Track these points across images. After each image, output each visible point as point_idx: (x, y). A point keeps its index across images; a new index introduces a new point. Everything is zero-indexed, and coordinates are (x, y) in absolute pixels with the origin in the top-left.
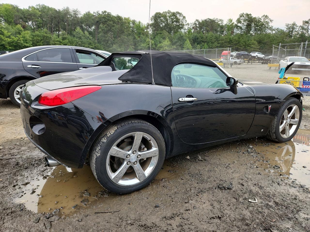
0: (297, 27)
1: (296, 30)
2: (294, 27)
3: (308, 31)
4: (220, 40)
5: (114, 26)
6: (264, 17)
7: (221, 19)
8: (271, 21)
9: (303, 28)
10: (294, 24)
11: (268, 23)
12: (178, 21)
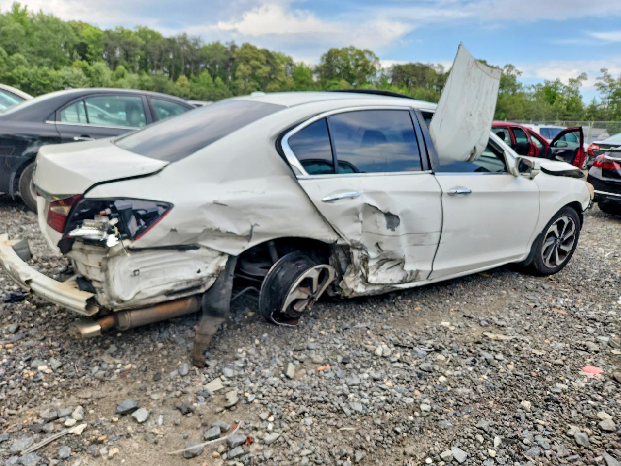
0: (561, 87)
1: (561, 92)
2: (557, 87)
5: (260, 68)
7: (440, 64)
8: (519, 73)
9: (569, 90)
10: (557, 82)
11: (513, 77)
12: (366, 63)
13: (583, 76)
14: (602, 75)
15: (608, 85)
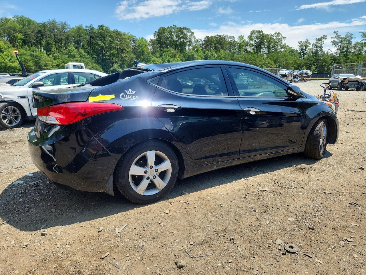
0: (310, 45)
1: (310, 48)
2: (307, 45)
3: (321, 49)
6: (276, 34)
7: (231, 36)
8: (284, 38)
9: (316, 46)
10: (307, 42)
11: (281, 40)
12: (185, 37)
13: (325, 37)
14: (335, 35)
15: (339, 41)
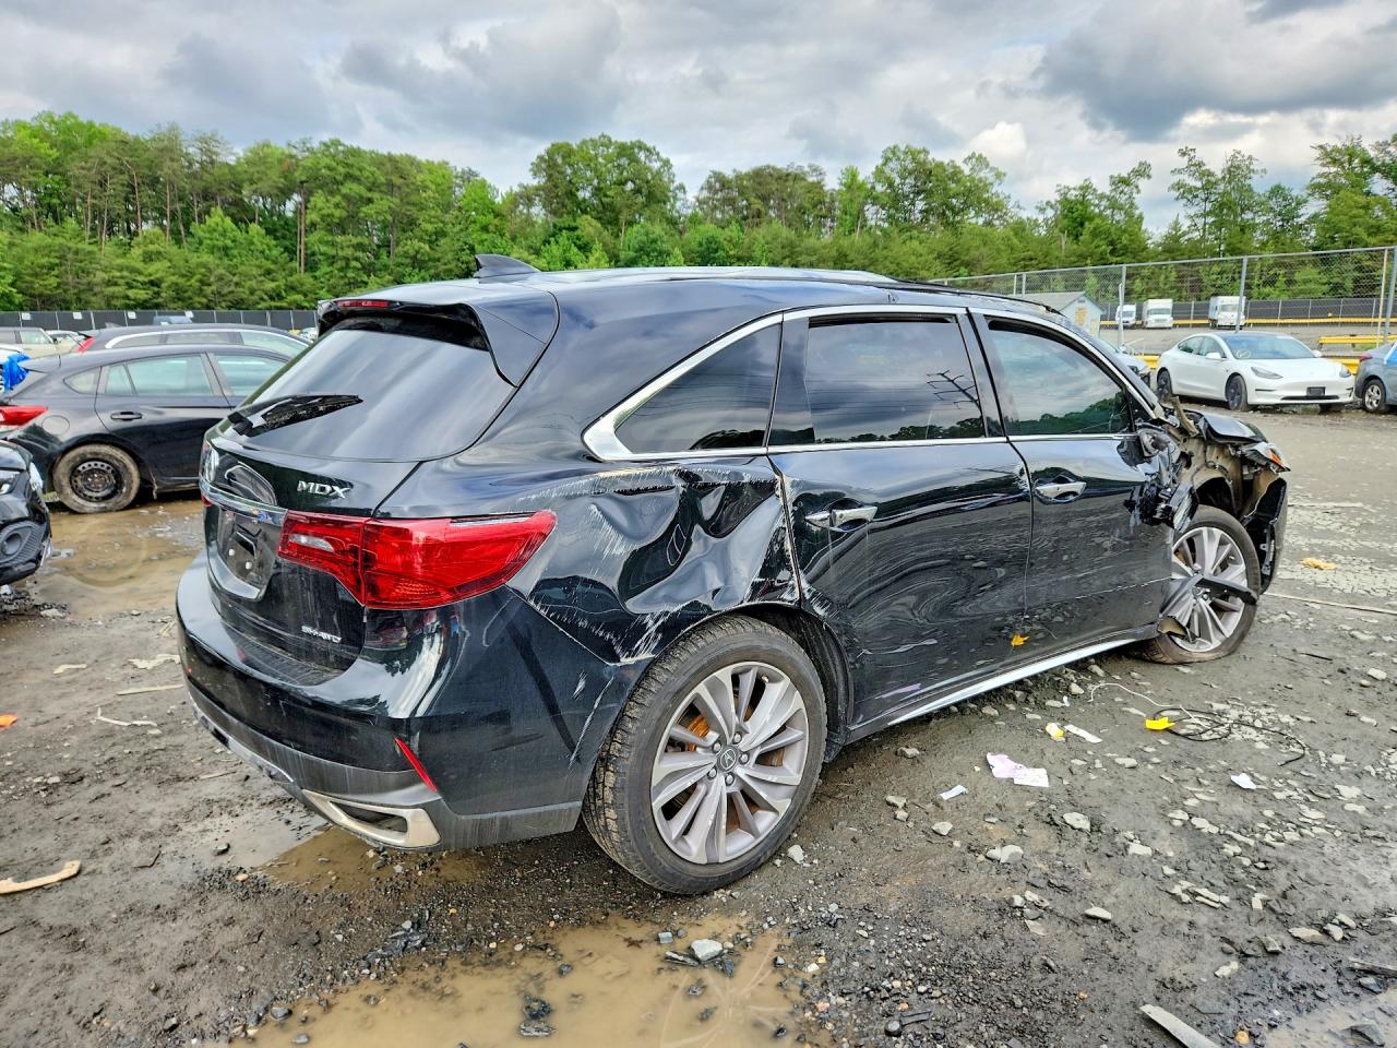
0: (1095, 199)
2: (1089, 200)
4: (801, 254)
6: (973, 162)
7: (815, 165)
8: (999, 176)
10: (1086, 188)
11: (987, 186)
12: (642, 174)
13: (1143, 171)
14: (1184, 162)
15: (1199, 184)
